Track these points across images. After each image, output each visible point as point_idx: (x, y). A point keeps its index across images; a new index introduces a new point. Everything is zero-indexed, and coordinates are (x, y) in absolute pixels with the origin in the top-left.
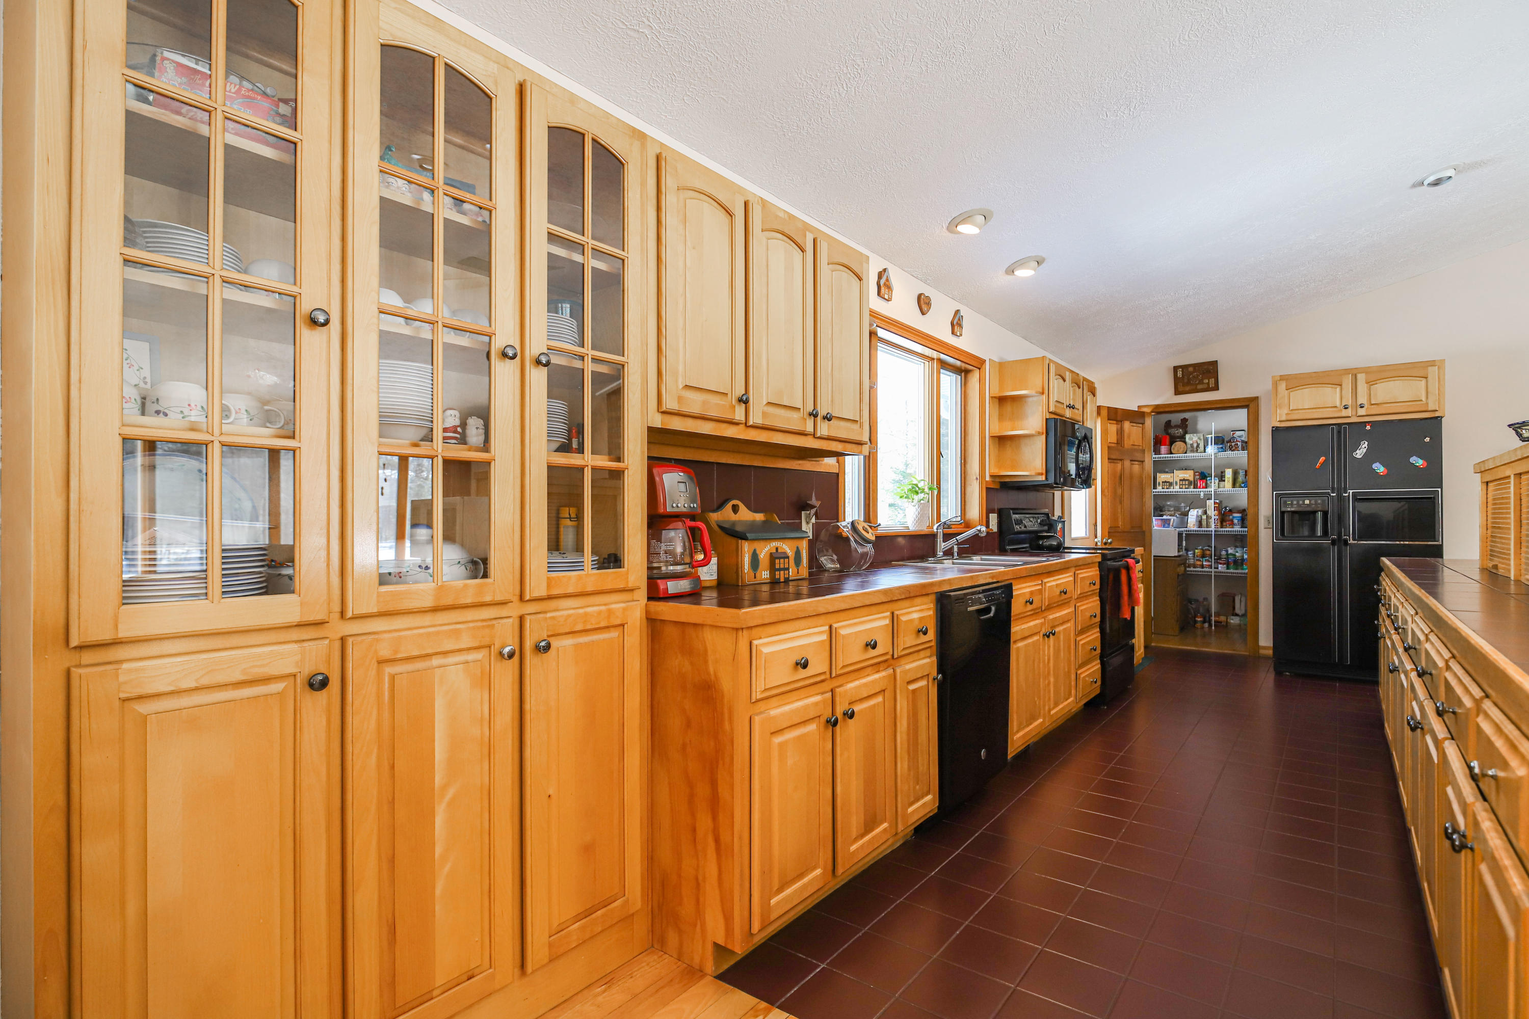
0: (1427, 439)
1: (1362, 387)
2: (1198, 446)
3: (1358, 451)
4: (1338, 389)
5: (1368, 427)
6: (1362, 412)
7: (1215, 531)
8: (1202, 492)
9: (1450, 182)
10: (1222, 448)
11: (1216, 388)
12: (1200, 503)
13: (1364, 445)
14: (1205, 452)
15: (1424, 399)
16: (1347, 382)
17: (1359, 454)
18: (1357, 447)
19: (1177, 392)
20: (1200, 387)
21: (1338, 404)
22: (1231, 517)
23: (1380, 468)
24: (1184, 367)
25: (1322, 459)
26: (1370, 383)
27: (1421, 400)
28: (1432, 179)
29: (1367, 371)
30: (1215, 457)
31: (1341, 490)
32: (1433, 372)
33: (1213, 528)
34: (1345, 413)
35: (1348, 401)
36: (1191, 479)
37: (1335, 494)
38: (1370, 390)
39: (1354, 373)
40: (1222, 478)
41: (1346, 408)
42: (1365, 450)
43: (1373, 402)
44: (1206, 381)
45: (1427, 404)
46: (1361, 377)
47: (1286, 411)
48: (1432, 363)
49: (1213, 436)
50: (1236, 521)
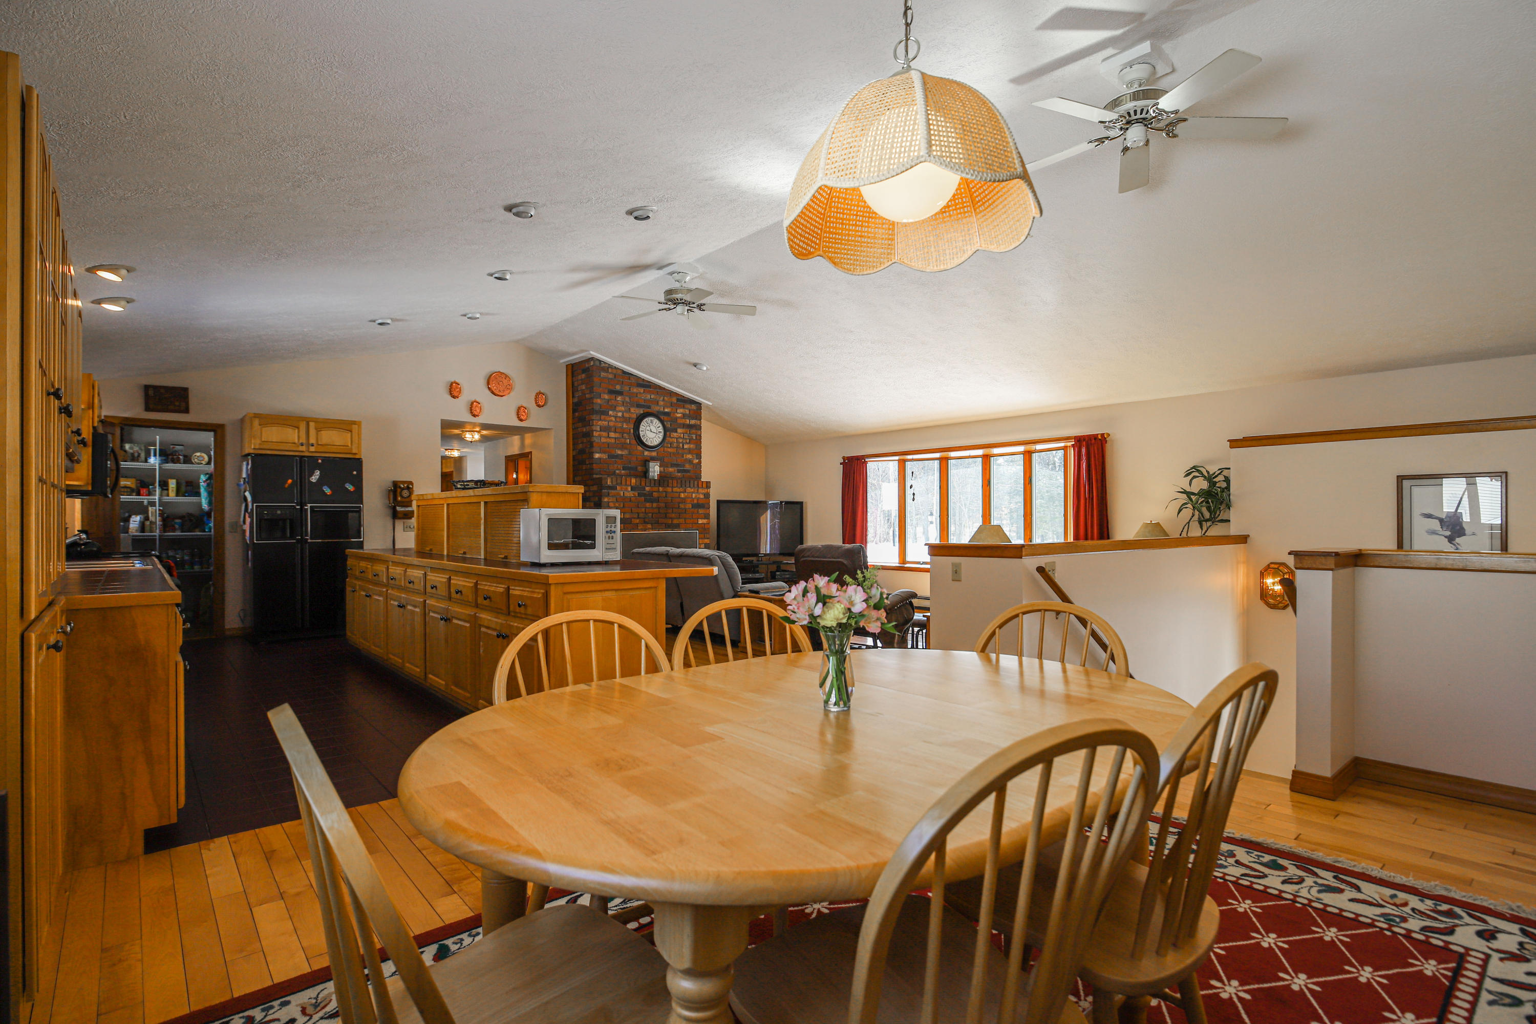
0: (355, 473)
1: (312, 432)
2: (139, 455)
3: (313, 477)
4: (297, 431)
5: (320, 461)
6: (312, 449)
7: (160, 536)
8: (145, 499)
9: (388, 326)
10: (165, 460)
11: (187, 411)
12: (141, 509)
13: (318, 473)
14: (146, 461)
15: (350, 445)
16: (303, 426)
17: (314, 478)
18: (311, 474)
19: (148, 409)
20: (171, 407)
21: (296, 441)
22: (173, 523)
23: (328, 491)
24: (155, 388)
25: (290, 481)
26: (318, 430)
27: (348, 446)
28: (380, 321)
29: (316, 421)
30: (160, 468)
31: (302, 504)
32: (355, 427)
33: (157, 533)
34: (301, 448)
35: (303, 440)
36: (133, 486)
37: (299, 507)
38: (317, 434)
39: (307, 421)
40: (164, 485)
41: (302, 445)
42: (318, 477)
43: (320, 443)
44: (177, 403)
45: (351, 449)
46: (312, 424)
47: (258, 441)
48: (354, 423)
49: (158, 448)
50: (177, 526)
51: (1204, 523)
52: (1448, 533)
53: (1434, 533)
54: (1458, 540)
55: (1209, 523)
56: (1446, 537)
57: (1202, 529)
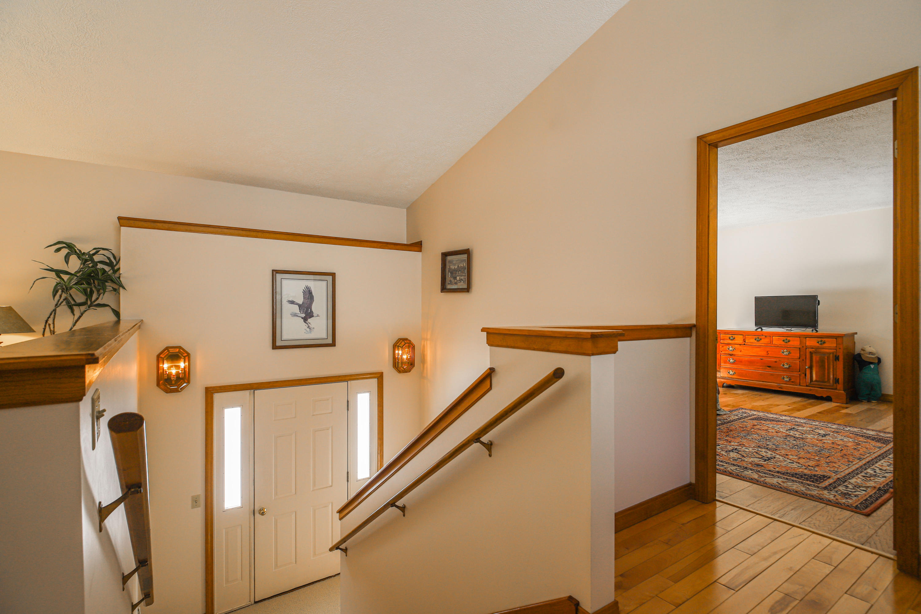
51: (75, 308)
52: (303, 315)
53: (295, 315)
54: (309, 320)
55: (83, 308)
56: (302, 318)
57: (74, 315)
